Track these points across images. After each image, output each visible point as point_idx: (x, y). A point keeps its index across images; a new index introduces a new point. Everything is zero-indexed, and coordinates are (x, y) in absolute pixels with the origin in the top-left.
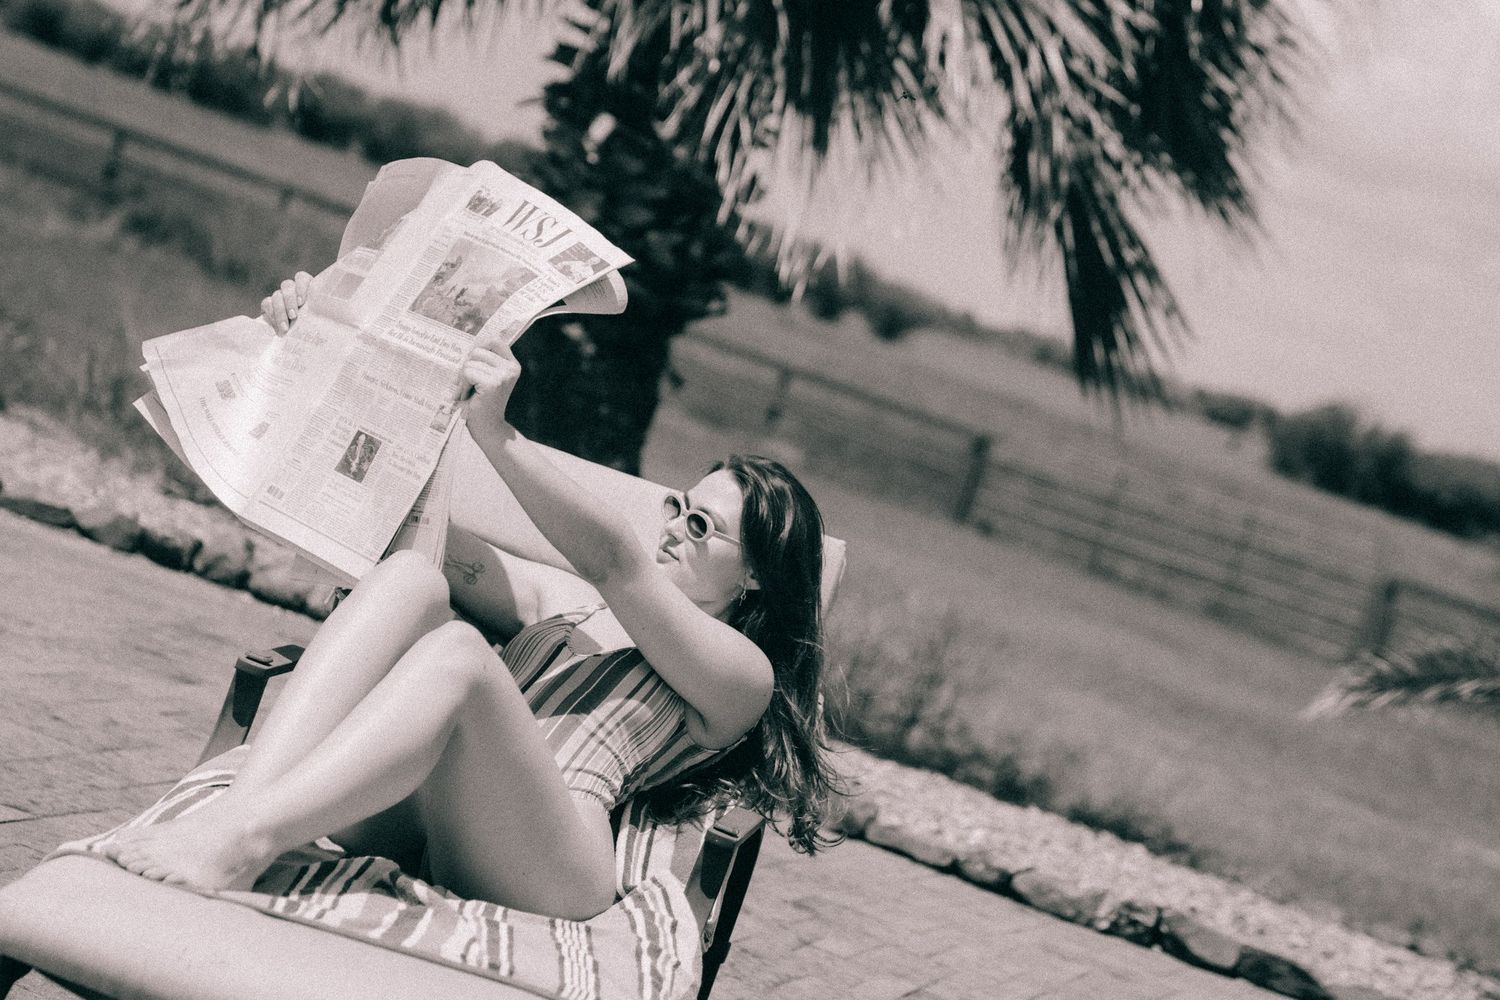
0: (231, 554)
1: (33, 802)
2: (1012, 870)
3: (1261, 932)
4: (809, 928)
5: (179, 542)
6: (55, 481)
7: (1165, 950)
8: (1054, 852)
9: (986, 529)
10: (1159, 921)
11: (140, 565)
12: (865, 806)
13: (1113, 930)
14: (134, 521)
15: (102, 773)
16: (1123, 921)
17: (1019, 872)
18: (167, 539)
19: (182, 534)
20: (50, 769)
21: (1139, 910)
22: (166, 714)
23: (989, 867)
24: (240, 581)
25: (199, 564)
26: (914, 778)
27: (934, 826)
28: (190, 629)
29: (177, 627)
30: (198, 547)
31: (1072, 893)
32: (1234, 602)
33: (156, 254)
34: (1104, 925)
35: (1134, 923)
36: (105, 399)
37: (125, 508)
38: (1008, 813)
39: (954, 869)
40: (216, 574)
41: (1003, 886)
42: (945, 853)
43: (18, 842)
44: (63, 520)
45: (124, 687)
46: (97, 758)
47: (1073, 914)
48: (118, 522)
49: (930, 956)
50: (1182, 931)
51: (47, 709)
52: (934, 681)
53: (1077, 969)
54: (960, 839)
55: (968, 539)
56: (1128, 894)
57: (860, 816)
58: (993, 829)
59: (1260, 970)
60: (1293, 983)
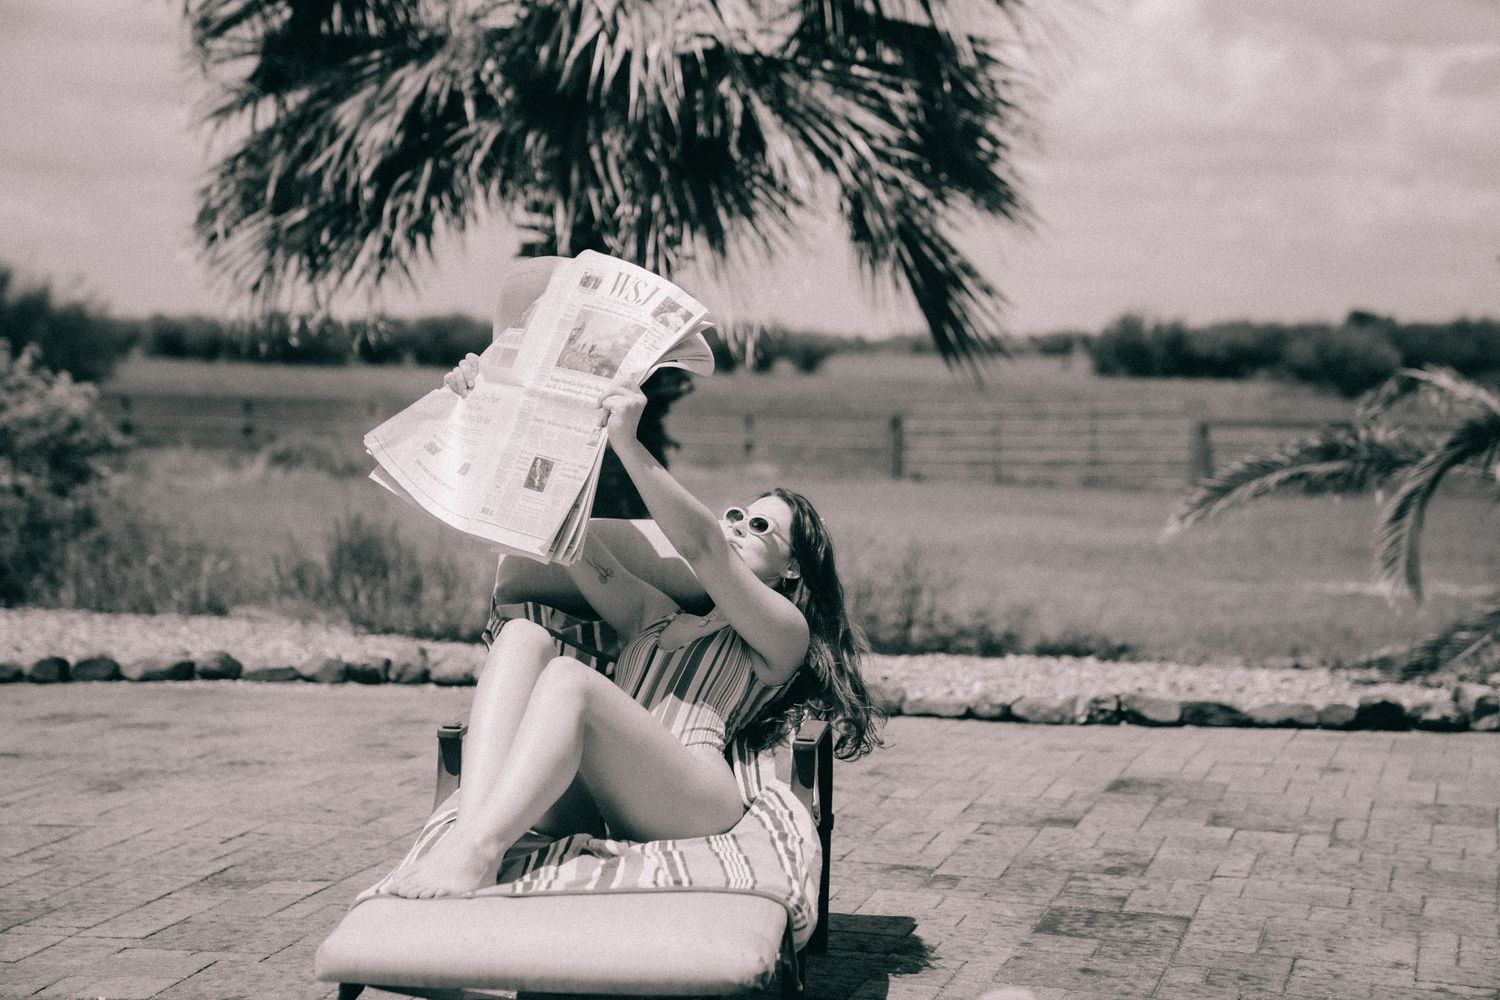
0: (410, 660)
1: (331, 873)
2: (1008, 703)
3: (1191, 689)
4: (884, 786)
5: (374, 665)
6: (278, 650)
7: (1130, 722)
8: (1033, 681)
9: (917, 478)
10: (1119, 704)
11: (353, 689)
12: (896, 691)
13: (1091, 721)
14: (339, 661)
15: (372, 838)
16: (1095, 713)
17: (1014, 703)
18: (364, 665)
19: (373, 658)
20: (335, 847)
21: (1103, 701)
22: (402, 784)
23: (992, 706)
24: (424, 678)
25: (392, 675)
26: (922, 662)
27: (946, 690)
28: (400, 722)
29: (390, 722)
30: (388, 663)
31: (1055, 704)
32: (1099, 472)
33: (296, 475)
34: (1083, 719)
35: (1103, 711)
36: (293, 584)
37: (330, 653)
38: (993, 664)
39: (970, 714)
40: (405, 679)
41: (1006, 715)
42: (960, 706)
43: (329, 903)
44: (291, 675)
45: (367, 776)
46: (365, 829)
47: (1060, 719)
48: (329, 665)
49: (972, 779)
50: (1137, 706)
51: (319, 806)
52: (915, 592)
53: (1074, 755)
54: (966, 693)
55: (907, 487)
56: (1093, 693)
57: (895, 699)
58: (986, 679)
59: (1198, 715)
60: (1223, 717)
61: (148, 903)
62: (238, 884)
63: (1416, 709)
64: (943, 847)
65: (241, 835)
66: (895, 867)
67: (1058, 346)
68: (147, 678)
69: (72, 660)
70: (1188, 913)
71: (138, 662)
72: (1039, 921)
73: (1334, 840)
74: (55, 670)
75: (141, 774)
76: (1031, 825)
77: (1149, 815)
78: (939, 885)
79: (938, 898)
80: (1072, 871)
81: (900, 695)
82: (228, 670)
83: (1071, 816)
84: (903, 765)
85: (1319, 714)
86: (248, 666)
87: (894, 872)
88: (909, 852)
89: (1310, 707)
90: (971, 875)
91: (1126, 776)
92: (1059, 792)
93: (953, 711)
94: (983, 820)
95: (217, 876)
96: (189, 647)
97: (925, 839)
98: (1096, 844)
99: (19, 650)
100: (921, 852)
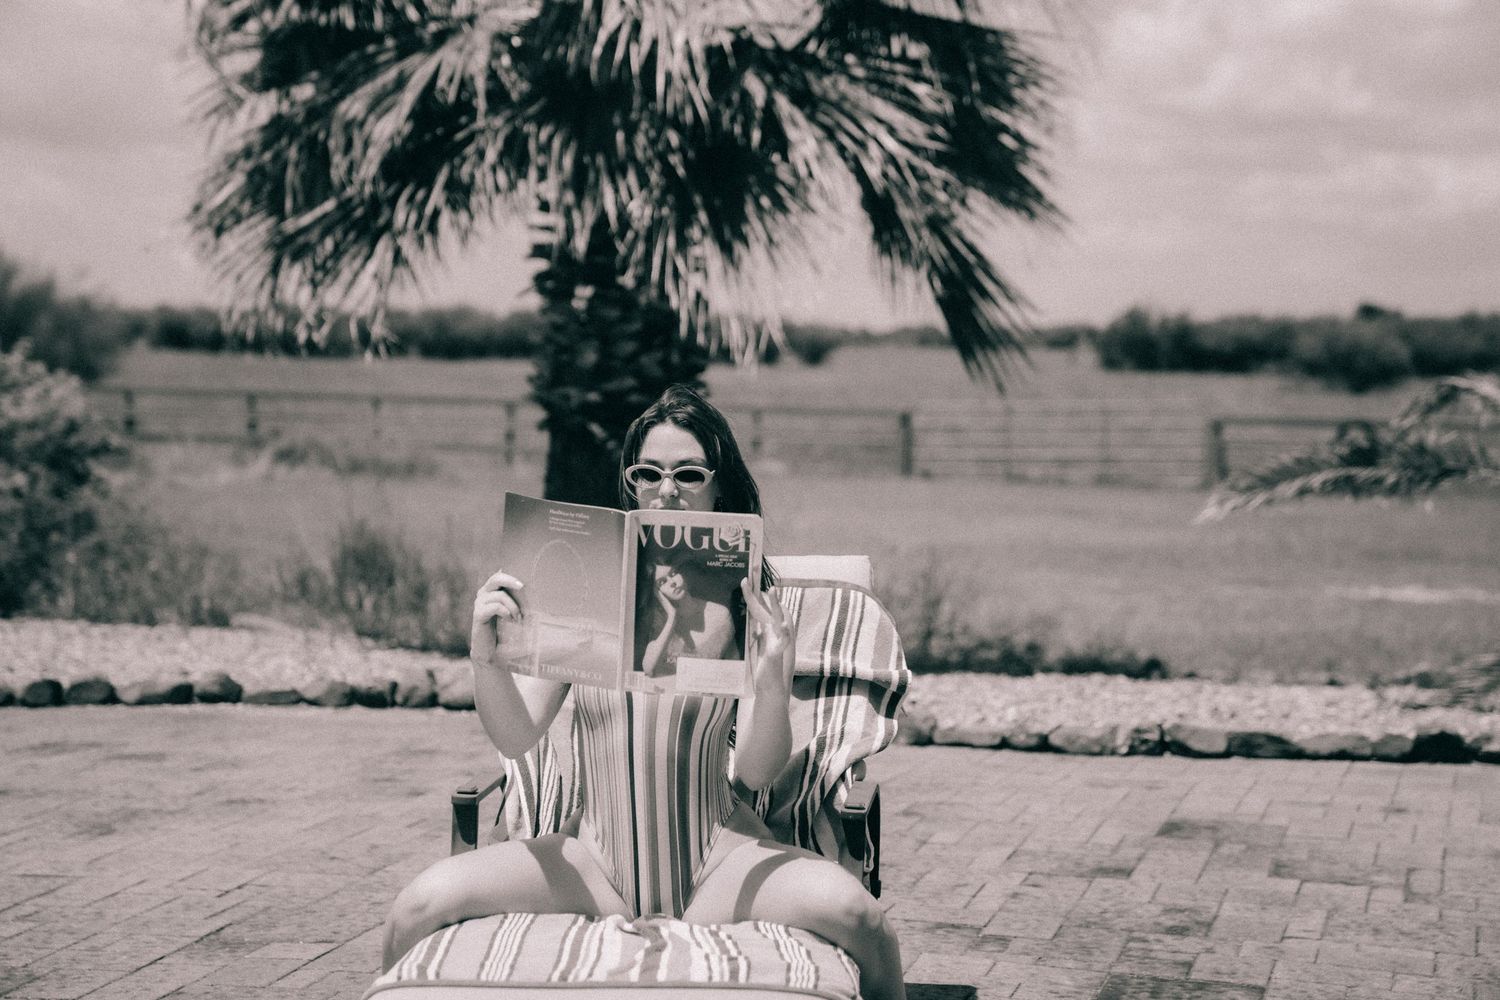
0: (418, 683)
1: (335, 933)
2: (1045, 732)
3: (1233, 716)
4: (921, 828)
5: (380, 687)
6: (280, 669)
7: (1174, 753)
8: (1068, 706)
9: (927, 475)
10: (1163, 734)
11: (358, 712)
12: (926, 719)
13: (1132, 751)
14: (343, 684)
15: (377, 891)
16: (1136, 743)
17: (1051, 732)
18: (370, 688)
19: (379, 680)
20: (339, 901)
21: (1146, 731)
22: (410, 826)
23: (1029, 736)
24: (432, 701)
25: (399, 698)
26: (949, 682)
27: (978, 716)
28: (409, 752)
29: (398, 753)
30: (394, 686)
31: (1094, 734)
32: (1113, 471)
33: (300, 472)
34: (1124, 750)
35: (1145, 742)
36: (295, 592)
37: (335, 674)
38: (1023, 684)
39: (1004, 744)
40: (409, 703)
41: (1043, 745)
42: (994, 735)
43: (333, 969)
44: (294, 698)
45: (372, 816)
46: (373, 879)
47: (1101, 749)
48: (333, 688)
49: (1013, 820)
50: (1181, 736)
51: (323, 853)
52: (934, 604)
53: (1119, 793)
54: (1000, 719)
55: (917, 488)
56: (1135, 722)
57: (925, 728)
58: (1018, 703)
59: (1246, 746)
60: (1272, 748)
61: (139, 969)
62: (235, 946)
63: (1476, 740)
64: (989, 902)
65: (239, 887)
66: (940, 926)
67: (1064, 340)
68: (144, 701)
69: (66, 683)
70: (1261, 982)
71: (133, 685)
72: (1099, 991)
73: (1410, 896)
74: (47, 693)
75: (134, 814)
76: (1081, 876)
77: (1207, 863)
78: (989, 947)
79: (989, 962)
80: (1131, 931)
81: (930, 723)
82: (229, 693)
83: (1124, 866)
84: (940, 803)
85: (1374, 745)
86: (249, 689)
87: (940, 932)
88: (951, 908)
89: (1362, 738)
90: (1021, 935)
91: (1177, 817)
92: (1109, 836)
93: (988, 741)
94: (1030, 870)
95: (213, 937)
96: (188, 667)
97: (968, 892)
98: (1153, 897)
99: (11, 670)
100: (965, 907)
